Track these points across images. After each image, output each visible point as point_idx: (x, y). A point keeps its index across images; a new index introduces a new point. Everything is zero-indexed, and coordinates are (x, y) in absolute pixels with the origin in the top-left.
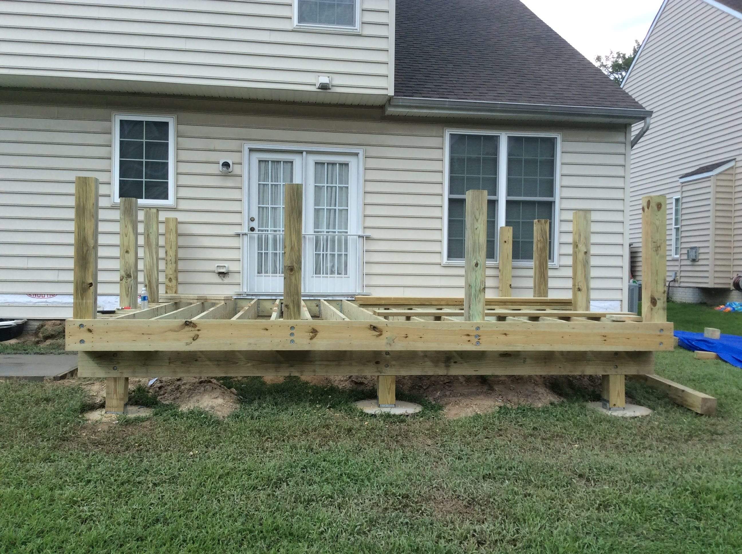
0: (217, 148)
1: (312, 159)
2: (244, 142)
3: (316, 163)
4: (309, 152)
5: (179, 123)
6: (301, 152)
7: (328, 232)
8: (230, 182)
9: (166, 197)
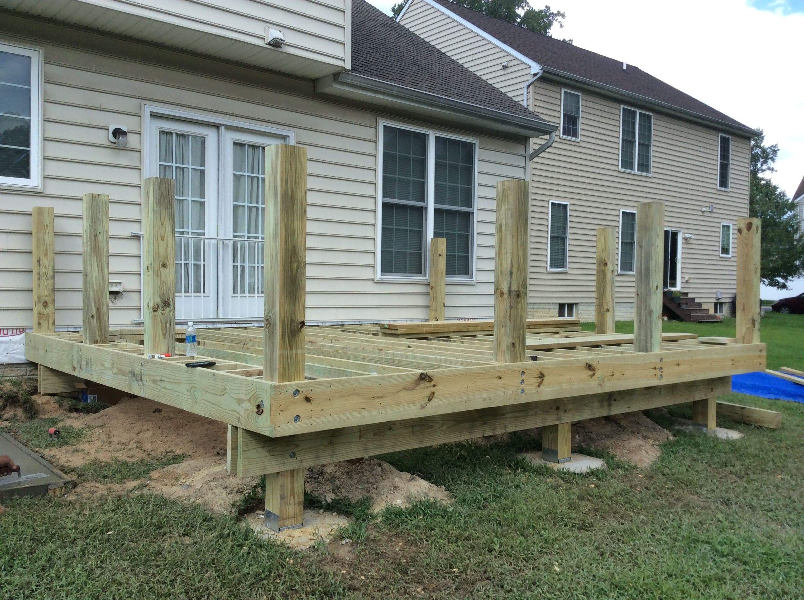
0: (105, 106)
1: (229, 138)
2: (144, 102)
3: (235, 144)
4: (229, 128)
5: (48, 61)
6: (217, 127)
7: (249, 237)
8: (123, 159)
9: (26, 174)
